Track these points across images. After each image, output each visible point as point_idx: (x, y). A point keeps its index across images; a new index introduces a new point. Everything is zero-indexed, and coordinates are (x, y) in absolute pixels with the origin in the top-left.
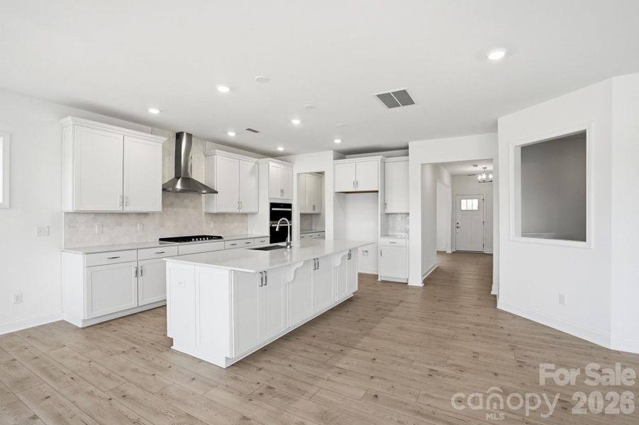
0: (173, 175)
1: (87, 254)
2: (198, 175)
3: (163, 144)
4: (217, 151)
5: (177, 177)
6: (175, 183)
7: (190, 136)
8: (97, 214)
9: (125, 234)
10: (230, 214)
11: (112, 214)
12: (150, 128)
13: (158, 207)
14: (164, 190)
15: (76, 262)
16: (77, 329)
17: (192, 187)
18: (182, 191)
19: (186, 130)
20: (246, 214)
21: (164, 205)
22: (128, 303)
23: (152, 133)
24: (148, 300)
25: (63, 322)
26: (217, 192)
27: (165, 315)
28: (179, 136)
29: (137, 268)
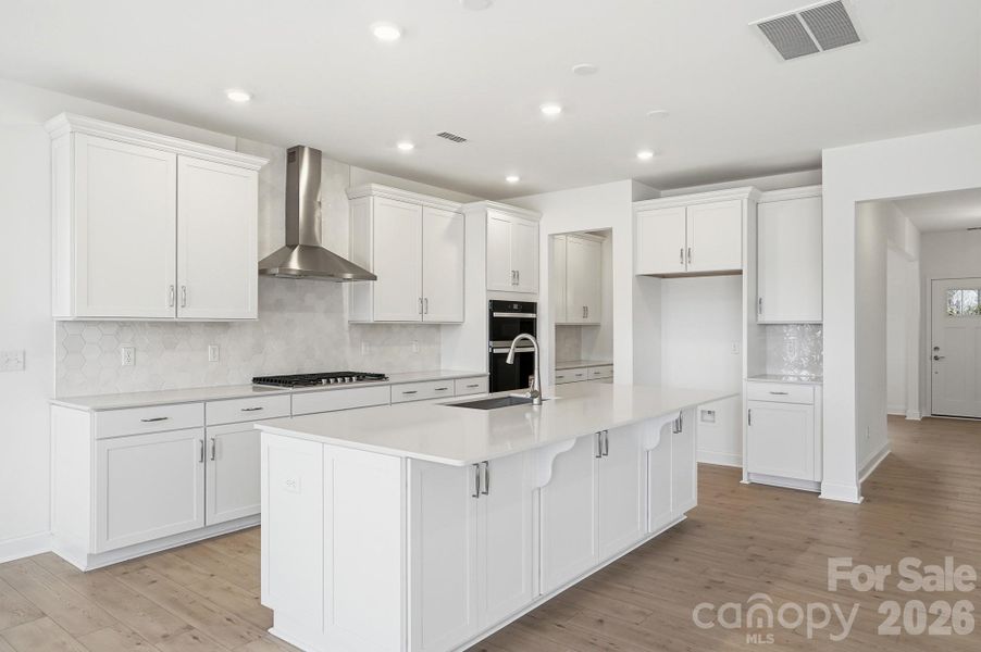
0: (278, 240)
1: (98, 410)
2: (335, 238)
3: (261, 172)
4: (374, 186)
5: (291, 246)
6: (288, 258)
7: (316, 155)
8: (124, 324)
9: (186, 368)
10: (404, 325)
11: (156, 324)
12: (232, 139)
13: (250, 310)
14: (262, 272)
15: (76, 428)
16: (75, 574)
17: (323, 266)
18: (301, 275)
19: (307, 139)
20: (437, 326)
21: (262, 306)
22: (182, 521)
23: (236, 150)
24: (225, 514)
26: (374, 278)
28: (293, 155)
29: (204, 443)
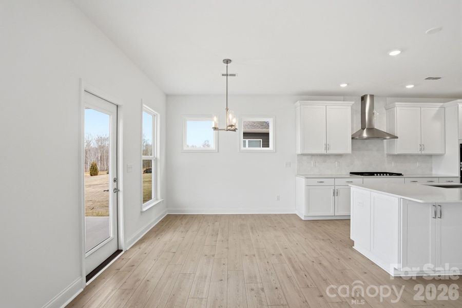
0: (358, 127)
1: (307, 178)
2: (380, 124)
3: (352, 106)
4: (396, 103)
5: (363, 129)
6: (362, 133)
7: (372, 96)
8: (313, 155)
9: (330, 168)
10: (411, 155)
11: (321, 155)
12: (342, 97)
13: (349, 151)
14: (352, 138)
17: (376, 135)
18: (368, 138)
19: (369, 93)
21: (353, 149)
22: (326, 211)
23: (344, 101)
24: (340, 213)
25: (295, 215)
26: (397, 138)
27: (349, 225)
28: (363, 99)
29: (334, 190)
